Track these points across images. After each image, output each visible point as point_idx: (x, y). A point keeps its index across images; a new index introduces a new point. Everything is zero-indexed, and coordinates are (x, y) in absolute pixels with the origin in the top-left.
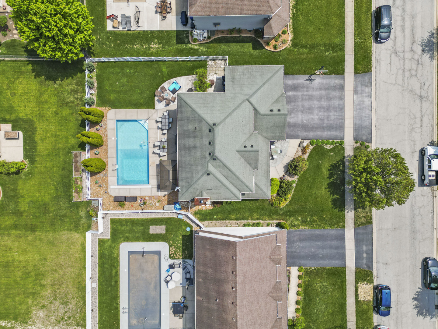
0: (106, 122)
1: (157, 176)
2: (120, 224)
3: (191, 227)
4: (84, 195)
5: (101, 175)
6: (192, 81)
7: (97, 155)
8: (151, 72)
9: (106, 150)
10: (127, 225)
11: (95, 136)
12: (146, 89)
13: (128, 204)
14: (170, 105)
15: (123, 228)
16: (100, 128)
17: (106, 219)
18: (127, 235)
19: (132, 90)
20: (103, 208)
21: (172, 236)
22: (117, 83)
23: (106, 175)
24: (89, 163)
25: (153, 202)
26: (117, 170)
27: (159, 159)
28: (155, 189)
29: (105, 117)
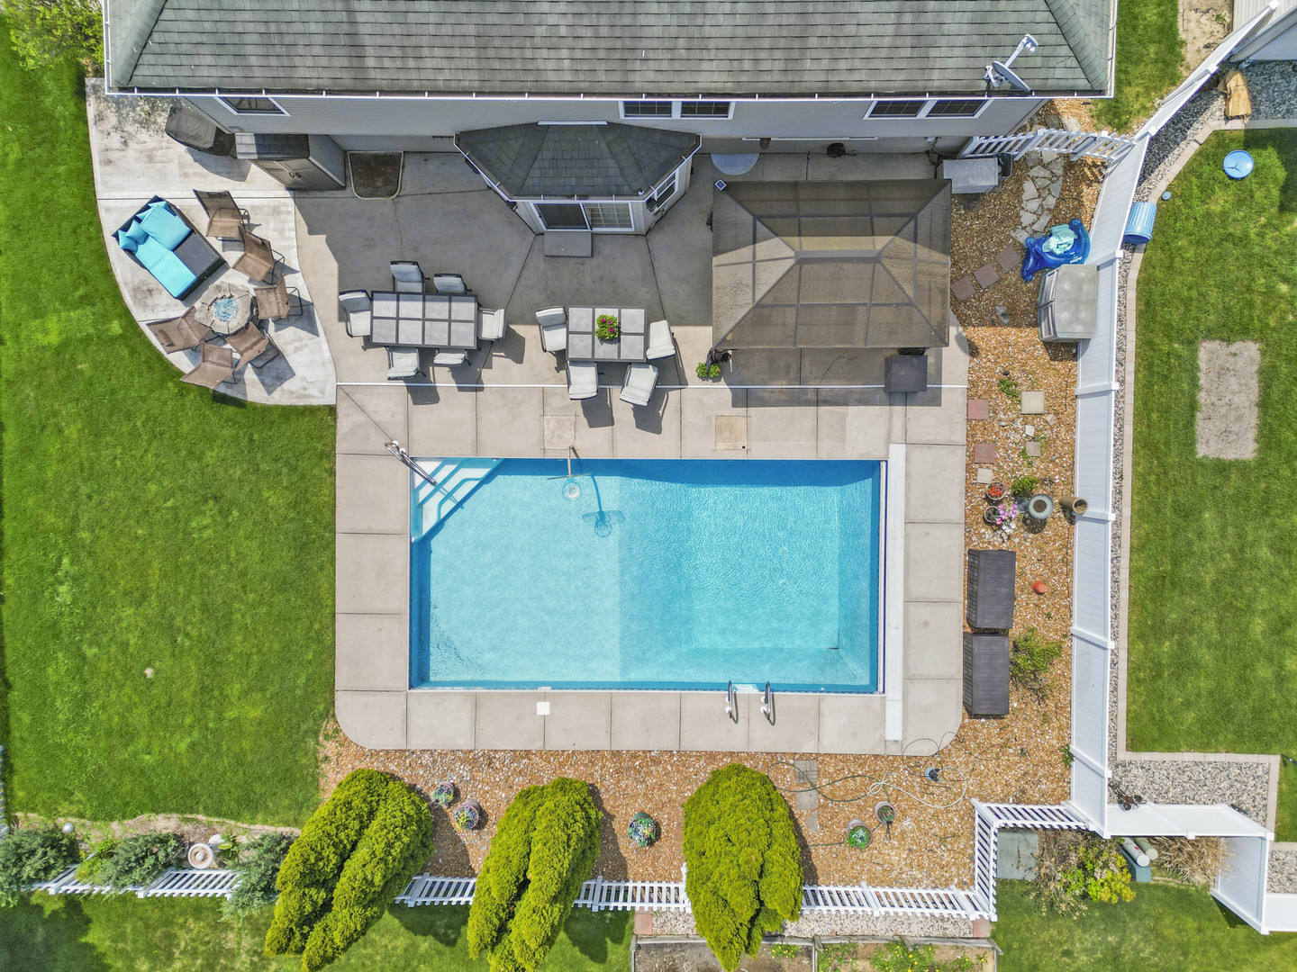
0: (426, 759)
1: (818, 403)
2: (1177, 676)
3: (1220, 145)
4: (951, 931)
5: (804, 802)
6: (130, 128)
7: (657, 826)
8: (72, 431)
9: (627, 762)
10: (1184, 629)
11: (516, 835)
12: (194, 465)
13: (1025, 618)
14: (306, 296)
15: (1206, 657)
16: (467, 802)
17: (1136, 782)
18: (1258, 626)
19: (201, 569)
20: (1045, 798)
21: (1284, 288)
22: (149, 672)
23: (811, 767)
24: (734, 900)
25: (1016, 437)
26: (767, 688)
27: (694, 383)
28: (921, 418)
29: (392, 767)
